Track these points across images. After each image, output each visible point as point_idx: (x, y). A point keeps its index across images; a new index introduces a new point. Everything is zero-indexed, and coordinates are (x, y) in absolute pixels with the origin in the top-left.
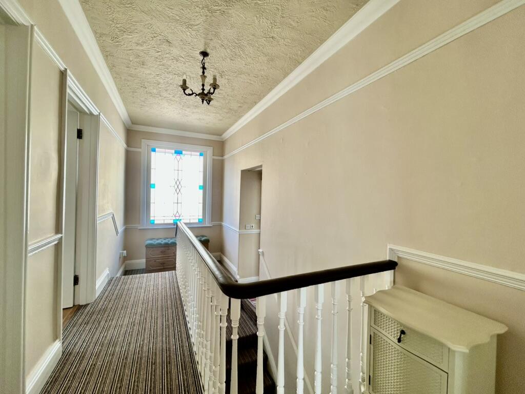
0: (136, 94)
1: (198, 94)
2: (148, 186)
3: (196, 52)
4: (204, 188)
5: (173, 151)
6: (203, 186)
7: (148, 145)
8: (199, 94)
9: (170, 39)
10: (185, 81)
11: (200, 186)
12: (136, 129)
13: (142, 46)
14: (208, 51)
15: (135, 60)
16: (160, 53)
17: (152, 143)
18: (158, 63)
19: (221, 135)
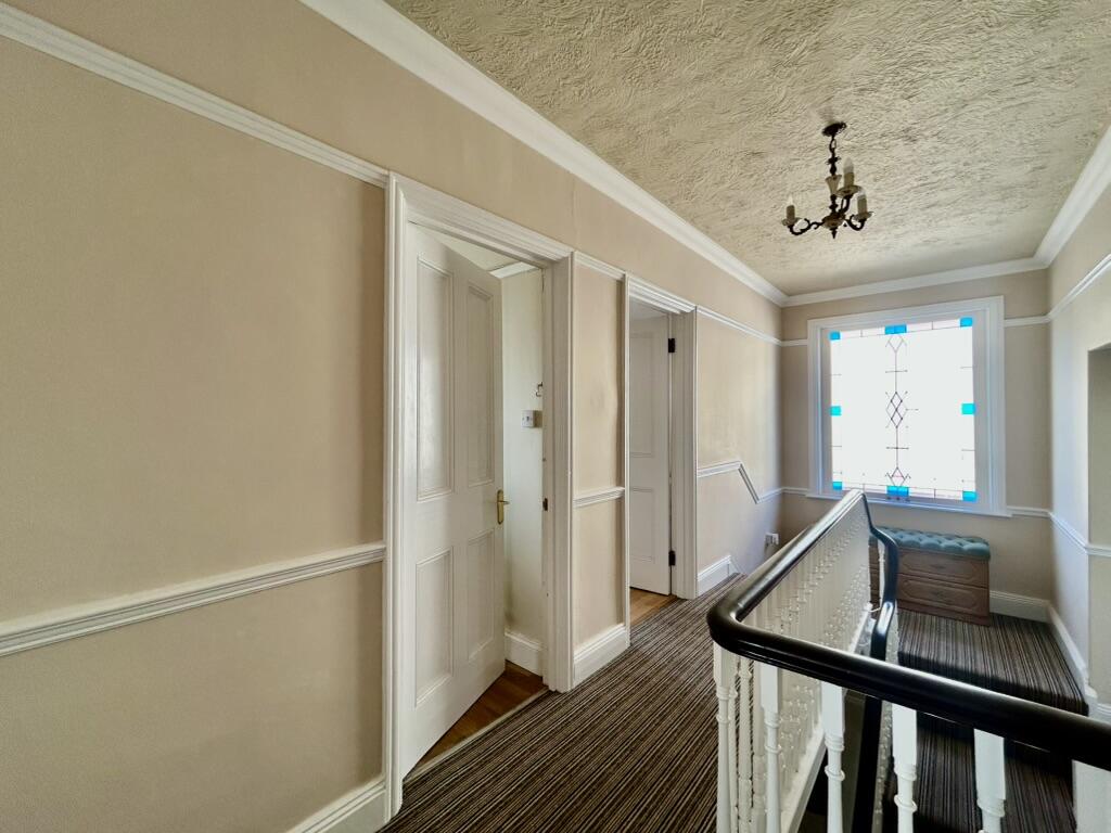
0: (760, 250)
1: (820, 221)
2: (827, 411)
3: (814, 137)
4: (977, 409)
5: (882, 330)
6: (974, 405)
7: (822, 329)
8: (824, 220)
9: (756, 150)
10: (791, 210)
11: (965, 406)
12: (798, 304)
13: (723, 183)
14: (838, 119)
15: (728, 205)
16: (755, 177)
17: (831, 323)
18: (764, 190)
19: (1032, 254)
